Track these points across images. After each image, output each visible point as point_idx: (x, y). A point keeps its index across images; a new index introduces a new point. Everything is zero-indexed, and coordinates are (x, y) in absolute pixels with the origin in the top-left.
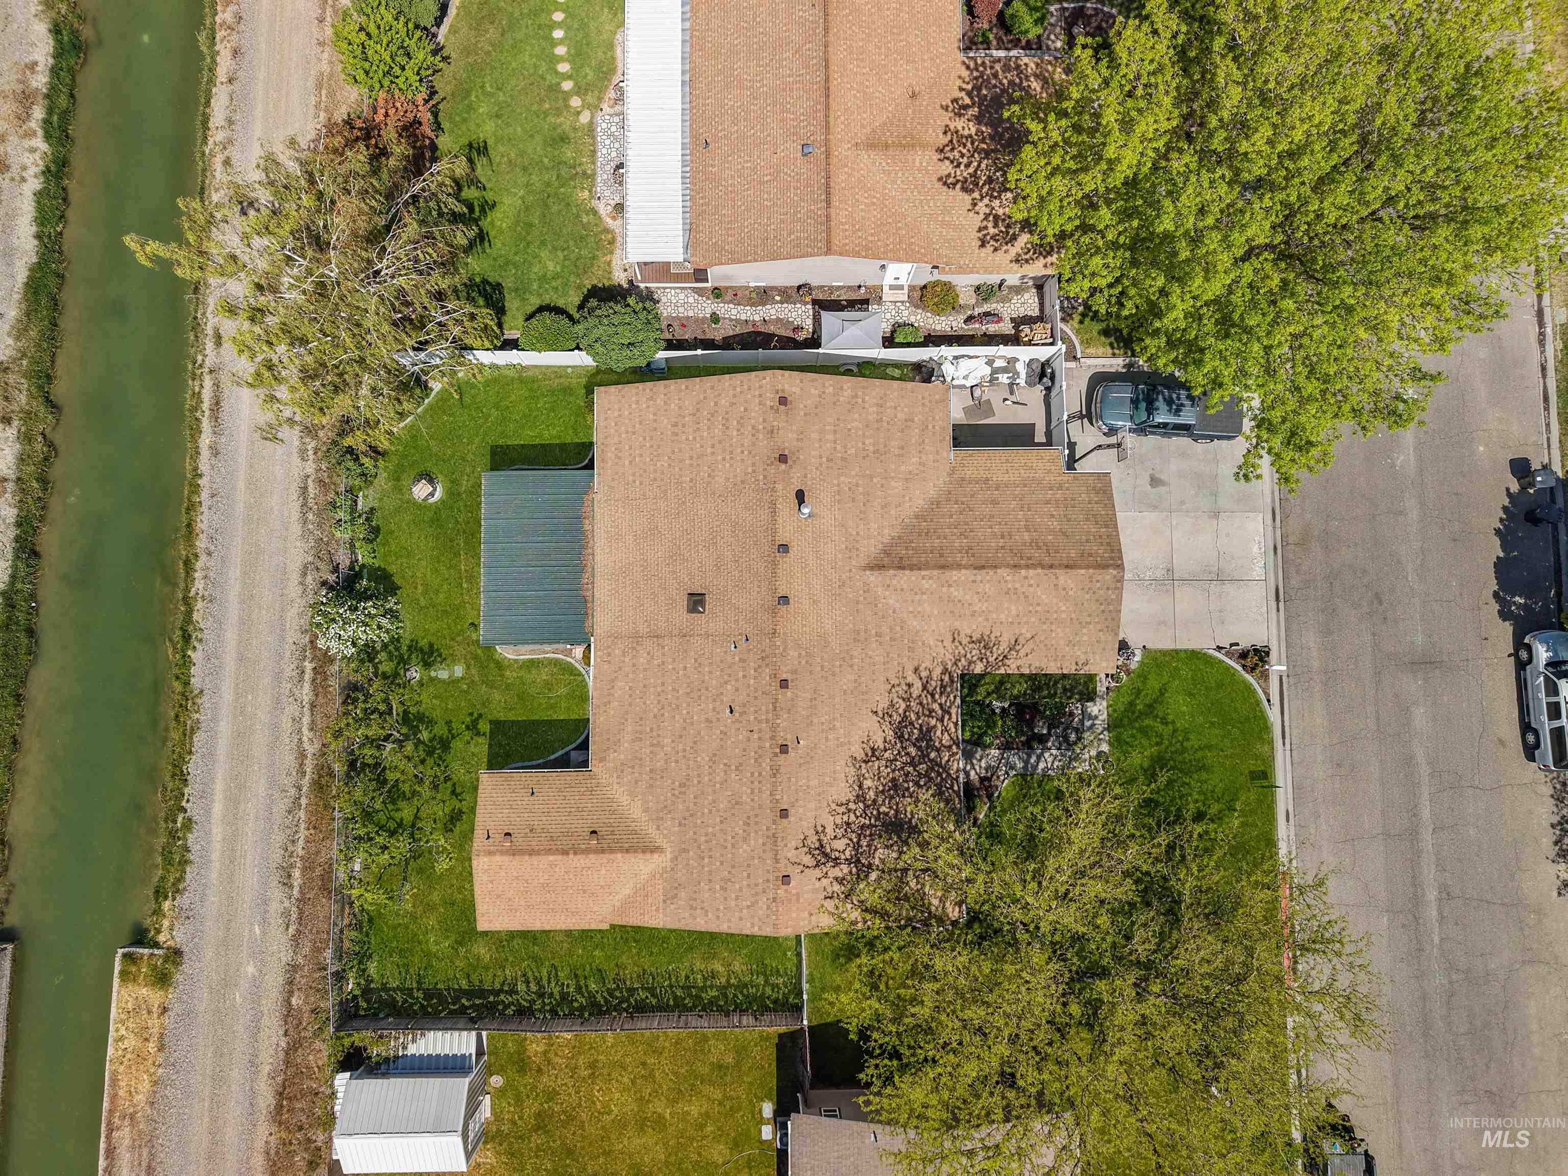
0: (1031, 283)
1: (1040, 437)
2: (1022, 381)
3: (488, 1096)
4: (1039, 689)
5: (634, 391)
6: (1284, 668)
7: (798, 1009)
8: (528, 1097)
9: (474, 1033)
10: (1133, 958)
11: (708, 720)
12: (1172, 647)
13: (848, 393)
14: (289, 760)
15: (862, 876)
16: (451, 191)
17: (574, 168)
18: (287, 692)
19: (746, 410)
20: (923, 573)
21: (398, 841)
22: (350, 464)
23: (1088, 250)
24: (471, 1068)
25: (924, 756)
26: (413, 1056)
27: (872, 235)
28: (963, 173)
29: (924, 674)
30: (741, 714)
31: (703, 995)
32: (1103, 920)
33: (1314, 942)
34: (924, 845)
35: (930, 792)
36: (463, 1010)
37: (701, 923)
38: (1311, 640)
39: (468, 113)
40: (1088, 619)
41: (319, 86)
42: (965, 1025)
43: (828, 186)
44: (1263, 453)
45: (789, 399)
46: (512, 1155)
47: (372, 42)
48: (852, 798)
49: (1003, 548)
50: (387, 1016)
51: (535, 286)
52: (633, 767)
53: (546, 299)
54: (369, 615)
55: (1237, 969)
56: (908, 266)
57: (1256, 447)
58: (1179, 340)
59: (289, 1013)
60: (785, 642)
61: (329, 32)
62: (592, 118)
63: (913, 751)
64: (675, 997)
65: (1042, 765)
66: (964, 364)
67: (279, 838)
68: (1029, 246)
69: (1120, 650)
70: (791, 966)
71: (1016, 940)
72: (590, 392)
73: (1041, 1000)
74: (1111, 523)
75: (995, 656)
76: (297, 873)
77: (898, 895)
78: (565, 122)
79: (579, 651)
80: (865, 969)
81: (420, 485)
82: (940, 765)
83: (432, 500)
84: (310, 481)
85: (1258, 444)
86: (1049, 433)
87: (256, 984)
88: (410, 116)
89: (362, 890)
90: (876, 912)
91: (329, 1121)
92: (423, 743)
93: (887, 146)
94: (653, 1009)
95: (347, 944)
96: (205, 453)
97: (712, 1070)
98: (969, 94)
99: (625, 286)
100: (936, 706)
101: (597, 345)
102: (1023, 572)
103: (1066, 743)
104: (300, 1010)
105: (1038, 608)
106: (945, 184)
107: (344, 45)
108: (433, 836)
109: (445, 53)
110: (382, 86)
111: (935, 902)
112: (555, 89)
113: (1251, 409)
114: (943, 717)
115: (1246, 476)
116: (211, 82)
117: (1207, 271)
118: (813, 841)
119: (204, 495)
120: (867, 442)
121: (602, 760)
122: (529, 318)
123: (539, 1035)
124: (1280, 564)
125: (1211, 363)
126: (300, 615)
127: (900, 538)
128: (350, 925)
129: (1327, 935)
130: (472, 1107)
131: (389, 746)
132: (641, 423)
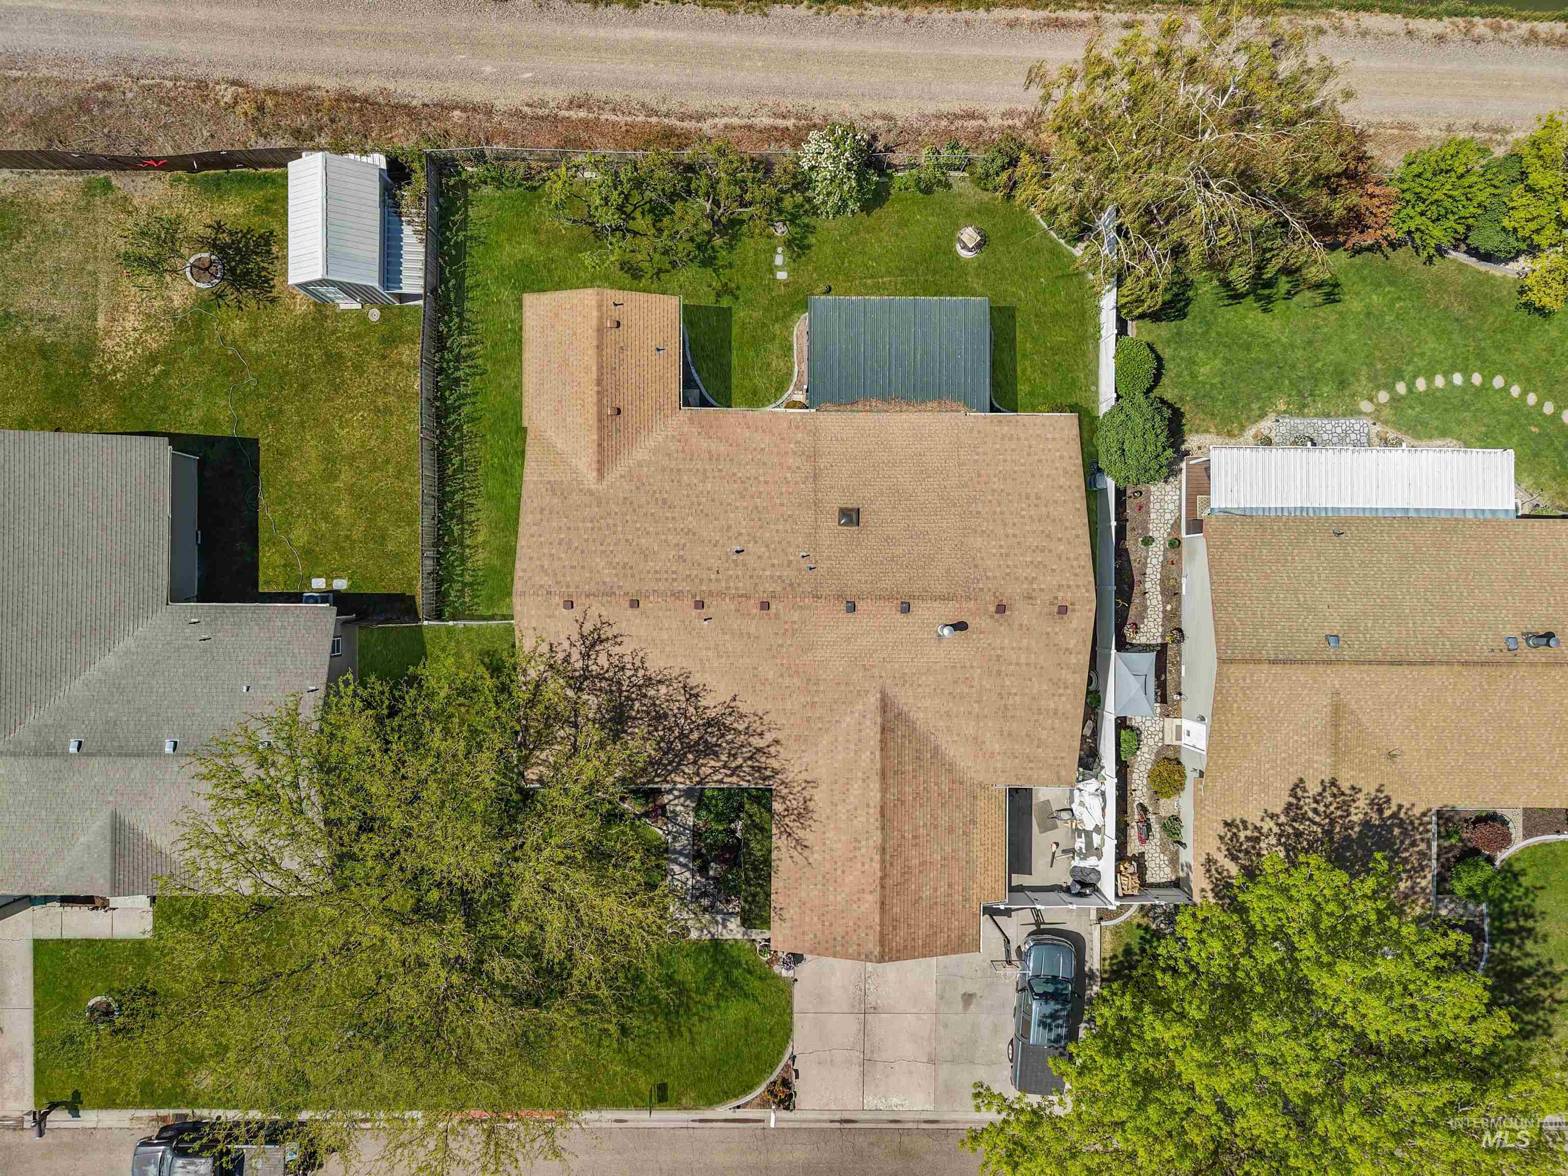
0: (1181, 874)
1: (1017, 880)
2: (1077, 862)
3: (359, 306)
4: (755, 869)
5: (1074, 455)
6: (772, 1125)
7: (439, 616)
8: (359, 346)
9: (421, 291)
10: (486, 957)
11: (729, 527)
12: (795, 1009)
13: (1070, 678)
14: (696, 104)
15: (572, 682)
16: (1292, 261)
17: (1311, 395)
18: (765, 102)
19: (1053, 570)
20: (878, 753)
21: (613, 214)
22: (999, 162)
23: (1227, 937)
24: (388, 288)
25: (690, 748)
26: (401, 231)
27: (1239, 708)
28: (1308, 806)
29: (772, 750)
30: (734, 561)
31: (454, 521)
32: (524, 928)
33: (497, 1143)
34: (601, 745)
35: (653, 752)
36: (443, 280)
37: (526, 519)
38: (800, 1154)
39: (1371, 283)
40: (827, 924)
41: (1402, 127)
42: (423, 782)
43: (1293, 662)
44: (1004, 1115)
45: (1065, 617)
46: (303, 331)
47: (1454, 179)
48: (648, 673)
49: (903, 837)
50: (439, 205)
51: (1183, 353)
52: (683, 451)
53: (1168, 365)
54: (842, 183)
55: (472, 1063)
56: (1202, 744)
57: (1010, 1107)
58: (1129, 1031)
59: (445, 107)
60: (807, 608)
61: (1461, 136)
62: (1365, 414)
63: (695, 736)
64: (454, 493)
65: (677, 868)
66: (1097, 803)
67: (617, 96)
68: (1225, 873)
69: (793, 954)
70: (482, 610)
71: (506, 837)
72: (1073, 408)
73: (446, 860)
74: (928, 951)
75: (791, 824)
76: (582, 114)
77: (551, 718)
78: (1362, 385)
79: (800, 397)
80: (479, 683)
81: (975, 235)
82: (679, 764)
83: (958, 247)
84: (981, 122)
85: (1013, 1110)
86: (1021, 889)
87: (473, 75)
88: (1370, 221)
89: (565, 178)
90: (535, 695)
91: (340, 149)
92: (709, 241)
93: (1336, 726)
94: (442, 470)
95: (512, 165)
96: (1011, 14)
97: (380, 529)
98: (1394, 815)
99: (1183, 447)
100: (740, 761)
101: (1123, 417)
102: (877, 857)
103: (699, 894)
104: (449, 119)
105: (839, 872)
106: (1297, 786)
107: (1452, 151)
108: (617, 250)
109: (1437, 260)
110: (1403, 191)
111: (543, 756)
112: (1399, 375)
113: (1052, 1104)
114: (729, 768)
115: (978, 1095)
116: (1408, 13)
117: (1210, 1065)
118: (607, 632)
119: (967, 14)
120: (1017, 698)
121: (690, 419)
122: (1151, 347)
123: (418, 357)
124: (880, 1126)
125: (1107, 1064)
126: (843, 114)
127: (915, 729)
128: (530, 168)
129: (502, 1157)
130: (350, 290)
131: (708, 206)
132: (1040, 461)
